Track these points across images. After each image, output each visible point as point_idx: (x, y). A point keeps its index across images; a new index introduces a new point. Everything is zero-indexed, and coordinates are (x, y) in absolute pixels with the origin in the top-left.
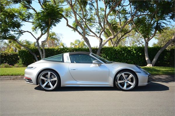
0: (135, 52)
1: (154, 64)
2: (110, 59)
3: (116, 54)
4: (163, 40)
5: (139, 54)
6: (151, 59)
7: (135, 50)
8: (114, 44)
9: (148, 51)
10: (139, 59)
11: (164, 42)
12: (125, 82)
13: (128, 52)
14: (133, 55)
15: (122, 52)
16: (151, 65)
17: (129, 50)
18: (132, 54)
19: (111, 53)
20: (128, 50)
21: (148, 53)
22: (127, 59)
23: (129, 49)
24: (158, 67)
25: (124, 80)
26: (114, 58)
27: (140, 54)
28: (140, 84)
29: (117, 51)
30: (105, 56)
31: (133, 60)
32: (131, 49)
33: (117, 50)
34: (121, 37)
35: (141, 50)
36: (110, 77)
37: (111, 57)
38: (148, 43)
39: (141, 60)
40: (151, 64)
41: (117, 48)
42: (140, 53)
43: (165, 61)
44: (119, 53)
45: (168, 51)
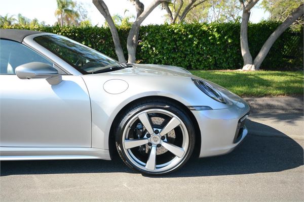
0: (217, 35)
1: (259, 65)
2: (160, 52)
3: (175, 40)
4: (279, 14)
5: (227, 40)
6: (254, 53)
7: (218, 31)
8: (175, 19)
9: (248, 34)
10: (226, 52)
11: (281, 16)
12: (150, 144)
13: (201, 35)
14: (213, 44)
15: (187, 35)
16: (253, 66)
17: (204, 32)
18: (211, 41)
19: (164, 39)
20: (201, 30)
21: (248, 38)
22: (199, 53)
23: (205, 28)
24: (268, 72)
25: (149, 136)
26: (170, 50)
27: (229, 41)
28: (205, 151)
29: (177, 33)
30: (149, 46)
31: (214, 56)
32: (209, 29)
33: (175, 31)
34: (192, 3)
35: (232, 30)
36: (95, 127)
37: (163, 48)
38: (249, 14)
39: (231, 55)
40: (253, 63)
41: (177, 26)
42: (229, 37)
43: (285, 56)
44: (180, 38)
45: (294, 34)
